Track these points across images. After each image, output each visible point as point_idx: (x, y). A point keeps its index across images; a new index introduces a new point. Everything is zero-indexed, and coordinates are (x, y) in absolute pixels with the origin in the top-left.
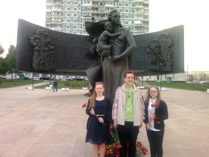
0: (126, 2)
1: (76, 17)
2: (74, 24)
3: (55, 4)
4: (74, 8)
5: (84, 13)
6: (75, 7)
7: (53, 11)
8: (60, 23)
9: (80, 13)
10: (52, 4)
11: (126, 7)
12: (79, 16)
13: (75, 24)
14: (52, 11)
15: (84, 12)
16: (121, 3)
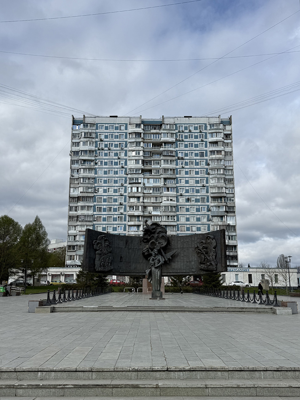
0: (196, 160)
1: (117, 185)
2: (114, 196)
3: (84, 167)
4: (114, 171)
5: (130, 178)
6: (116, 170)
7: (82, 177)
8: (92, 195)
9: (124, 178)
10: (80, 167)
11: (195, 167)
12: (122, 184)
13: (116, 196)
14: (80, 177)
15: (129, 176)
16: (187, 161)
